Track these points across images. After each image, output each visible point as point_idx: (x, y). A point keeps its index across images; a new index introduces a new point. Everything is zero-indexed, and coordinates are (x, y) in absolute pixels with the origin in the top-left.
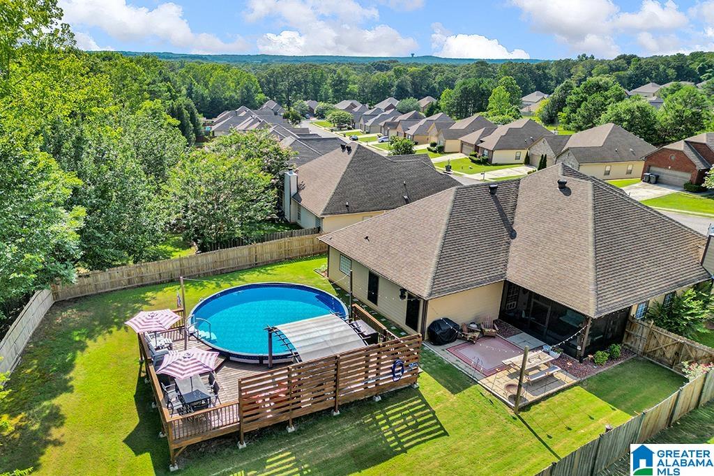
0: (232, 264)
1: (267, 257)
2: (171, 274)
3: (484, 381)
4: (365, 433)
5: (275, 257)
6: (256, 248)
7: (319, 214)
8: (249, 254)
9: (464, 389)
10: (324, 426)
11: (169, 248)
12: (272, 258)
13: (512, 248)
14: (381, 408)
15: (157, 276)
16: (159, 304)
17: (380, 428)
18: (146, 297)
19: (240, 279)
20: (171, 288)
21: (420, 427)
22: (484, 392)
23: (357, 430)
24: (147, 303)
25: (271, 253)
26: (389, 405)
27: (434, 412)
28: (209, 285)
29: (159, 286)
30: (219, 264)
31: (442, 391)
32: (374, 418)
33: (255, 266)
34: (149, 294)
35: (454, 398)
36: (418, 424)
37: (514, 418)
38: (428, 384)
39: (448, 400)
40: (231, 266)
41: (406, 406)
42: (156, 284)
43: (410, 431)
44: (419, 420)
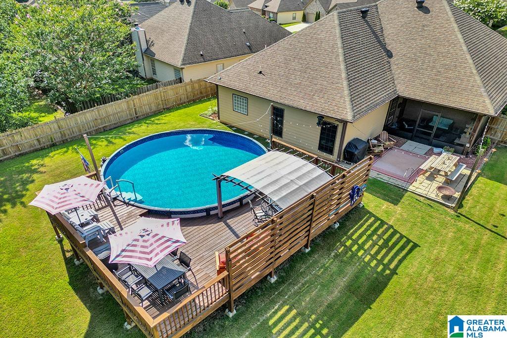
0: (113, 120)
1: (146, 109)
2: (51, 138)
3: (411, 188)
4: (347, 263)
5: (154, 108)
6: (133, 101)
7: (179, 64)
8: (128, 107)
9: (401, 199)
10: (304, 266)
11: (34, 115)
12: (151, 110)
13: (394, 67)
14: (346, 234)
15: (36, 142)
16: (51, 171)
17: (356, 255)
18: (32, 166)
19: (130, 133)
20: (57, 152)
21: (390, 244)
22: (418, 198)
23: (337, 263)
24: (35, 171)
25: (149, 104)
26: (350, 229)
27: (392, 227)
28: (100, 143)
29: (41, 153)
30: (99, 121)
31: (385, 205)
32: (346, 246)
33: (137, 119)
34: (34, 162)
35: (398, 209)
36: (386, 242)
37: (458, 216)
38: (369, 201)
39: (395, 212)
40: (113, 122)
41: (365, 226)
42: (37, 150)
43: (384, 251)
44: (385, 237)
